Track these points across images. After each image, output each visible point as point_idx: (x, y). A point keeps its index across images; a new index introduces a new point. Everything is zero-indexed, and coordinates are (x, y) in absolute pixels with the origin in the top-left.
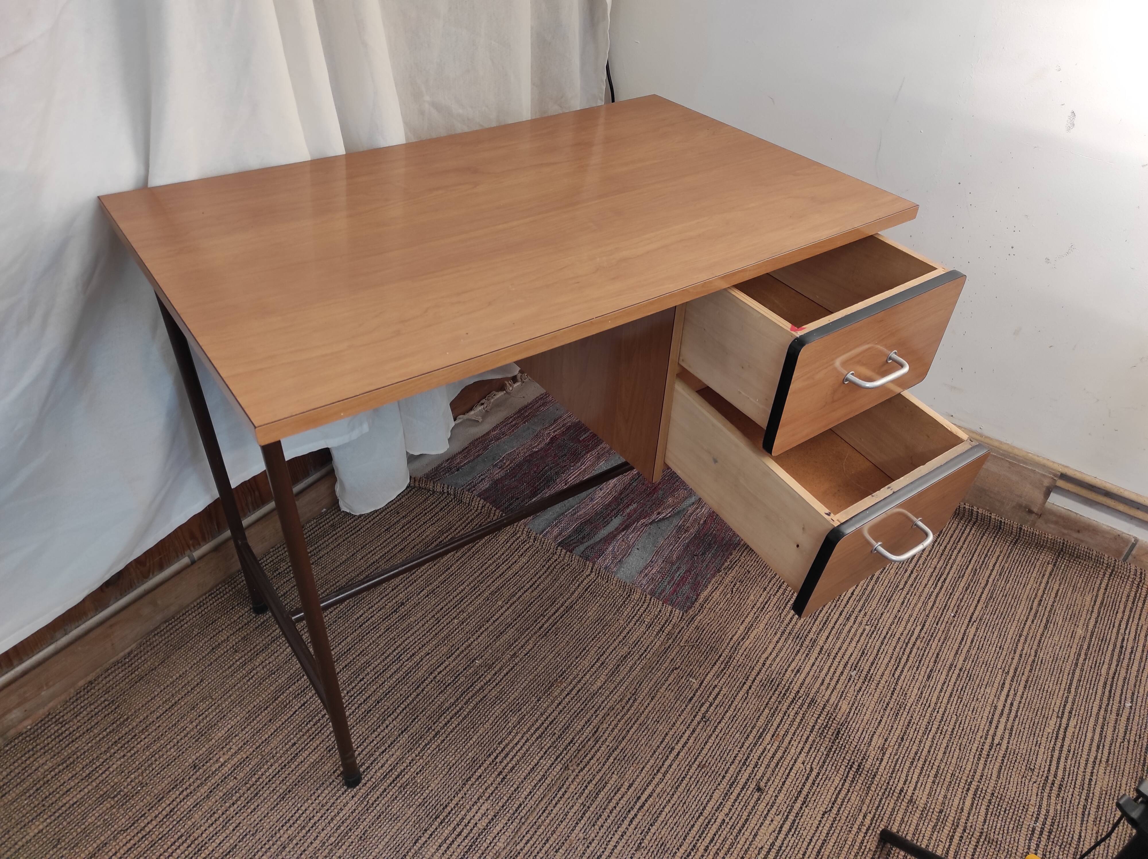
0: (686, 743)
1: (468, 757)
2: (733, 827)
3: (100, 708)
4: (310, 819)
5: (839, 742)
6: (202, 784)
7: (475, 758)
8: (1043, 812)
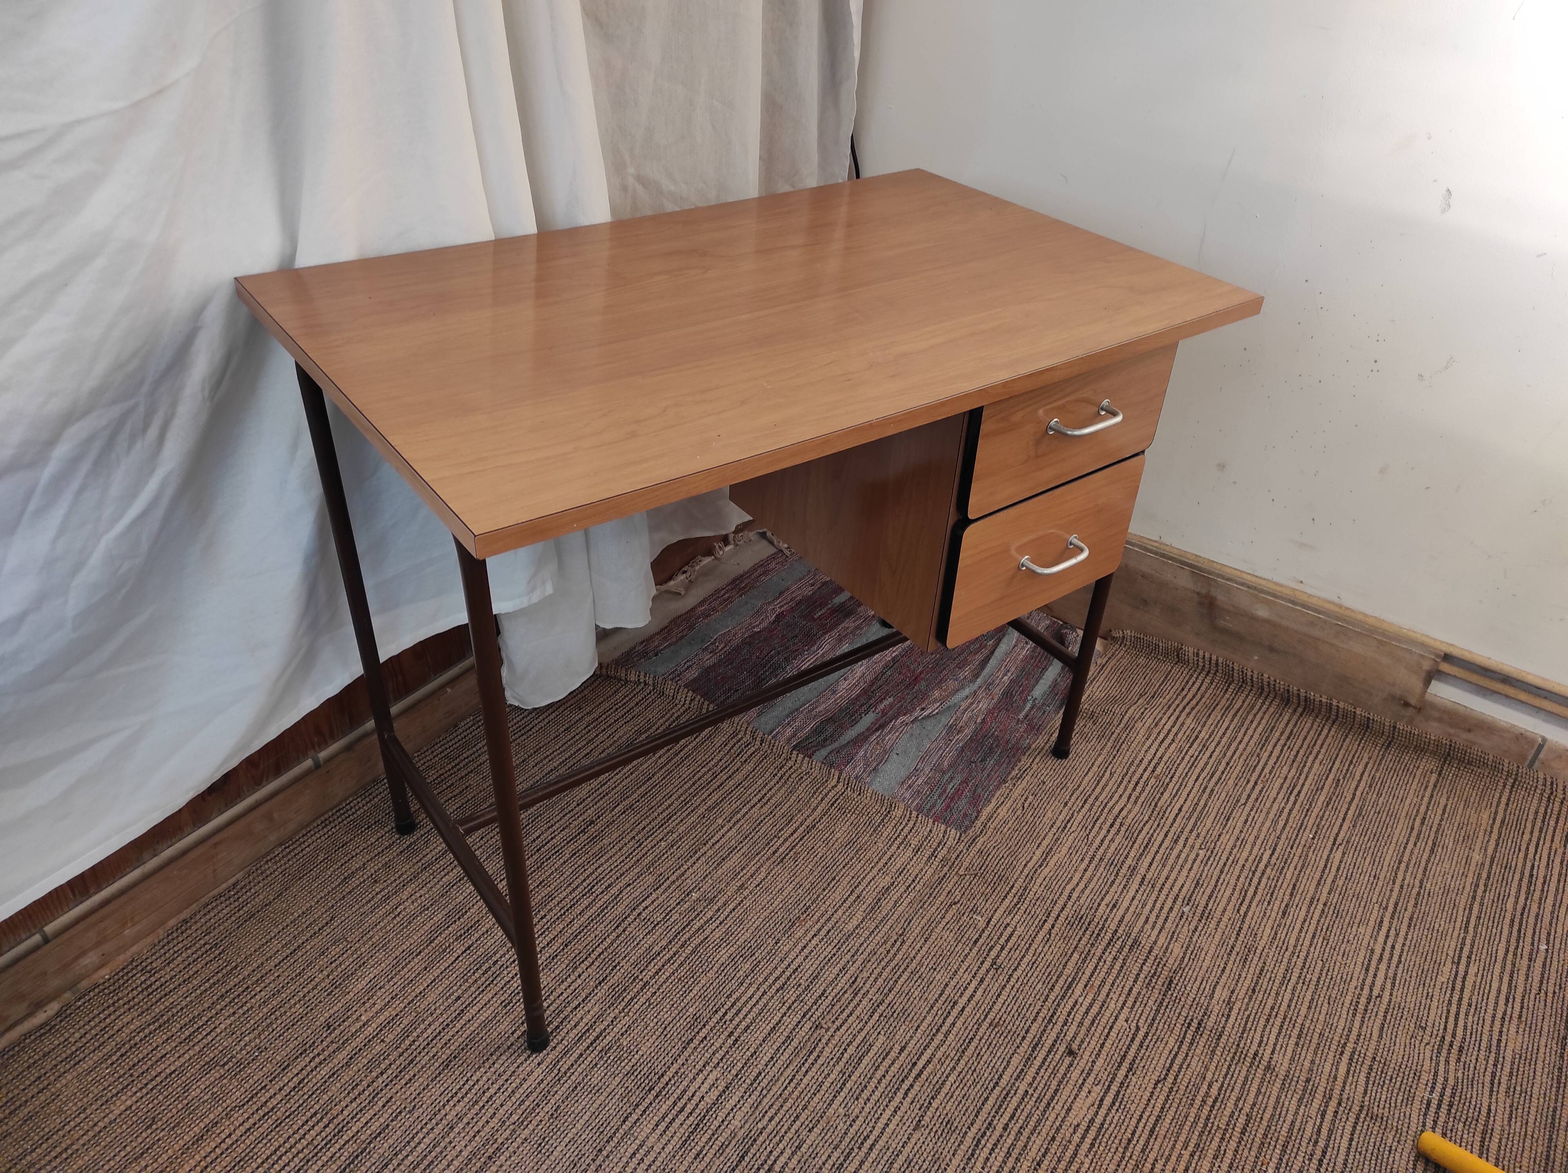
0: (972, 996)
1: (688, 1014)
2: (1039, 1100)
3: (200, 953)
4: (484, 1093)
5: (1172, 995)
6: (338, 1048)
7: (698, 1015)
8: (1440, 1079)
